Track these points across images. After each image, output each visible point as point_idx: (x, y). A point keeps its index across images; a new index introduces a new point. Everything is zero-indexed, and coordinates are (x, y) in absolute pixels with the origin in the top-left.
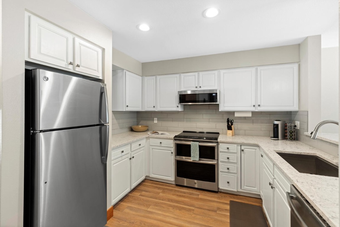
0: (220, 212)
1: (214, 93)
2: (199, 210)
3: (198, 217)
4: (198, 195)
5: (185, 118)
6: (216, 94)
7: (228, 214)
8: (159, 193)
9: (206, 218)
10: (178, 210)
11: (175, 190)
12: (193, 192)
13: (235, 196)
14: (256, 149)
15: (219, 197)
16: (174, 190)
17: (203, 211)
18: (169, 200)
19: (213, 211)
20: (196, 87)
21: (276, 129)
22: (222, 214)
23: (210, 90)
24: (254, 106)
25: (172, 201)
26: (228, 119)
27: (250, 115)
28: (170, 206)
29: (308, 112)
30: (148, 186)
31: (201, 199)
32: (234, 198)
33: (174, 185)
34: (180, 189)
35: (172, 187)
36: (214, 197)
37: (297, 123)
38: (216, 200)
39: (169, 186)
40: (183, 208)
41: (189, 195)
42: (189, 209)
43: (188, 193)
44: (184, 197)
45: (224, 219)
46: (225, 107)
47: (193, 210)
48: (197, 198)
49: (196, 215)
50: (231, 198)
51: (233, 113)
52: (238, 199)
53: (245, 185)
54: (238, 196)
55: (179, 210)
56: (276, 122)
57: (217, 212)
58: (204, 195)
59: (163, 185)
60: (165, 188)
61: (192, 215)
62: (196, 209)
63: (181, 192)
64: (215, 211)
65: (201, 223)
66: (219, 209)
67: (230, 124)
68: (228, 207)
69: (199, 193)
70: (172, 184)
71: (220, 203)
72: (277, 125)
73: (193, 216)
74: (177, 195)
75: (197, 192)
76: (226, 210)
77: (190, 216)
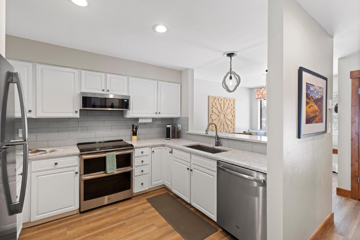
0: (147, 211)
1: (126, 99)
2: (129, 220)
3: (134, 225)
4: (116, 209)
5: (79, 126)
6: (128, 100)
7: (154, 209)
8: (65, 233)
9: (141, 222)
10: (109, 233)
11: (86, 218)
12: (108, 209)
13: (146, 194)
14: (162, 149)
15: (136, 201)
16: (83, 219)
17: (133, 219)
18: (88, 231)
19: (141, 213)
20: (103, 90)
21: (168, 131)
22: (150, 212)
23: (123, 96)
24: (156, 113)
25: (92, 230)
26: (133, 125)
27: (150, 121)
28: (96, 235)
29: (188, 118)
30: (33, 236)
31: (123, 211)
32: (148, 196)
33: (77, 214)
34: (90, 214)
35: (77, 217)
36: (131, 203)
37: (179, 126)
38: (135, 204)
39: (72, 219)
40: (113, 228)
41: (107, 214)
42: (120, 225)
43: (104, 213)
44: (103, 218)
45: (154, 214)
46: (133, 113)
47: (124, 223)
48: (117, 212)
49: (131, 226)
50: (145, 197)
51: (137, 119)
52: (150, 195)
53: (154, 181)
54: (149, 193)
55: (111, 232)
56: (168, 126)
57: (145, 212)
58: (121, 206)
59: (61, 222)
60: (67, 224)
61: (127, 228)
62: (126, 221)
63: (95, 216)
64: (143, 213)
65: (140, 228)
66: (144, 209)
67: (134, 130)
68: (149, 205)
69: (116, 207)
70: (74, 215)
71: (141, 204)
72: (169, 128)
73: (129, 227)
74: (94, 221)
75: (112, 207)
76: (150, 207)
77: (126, 229)
